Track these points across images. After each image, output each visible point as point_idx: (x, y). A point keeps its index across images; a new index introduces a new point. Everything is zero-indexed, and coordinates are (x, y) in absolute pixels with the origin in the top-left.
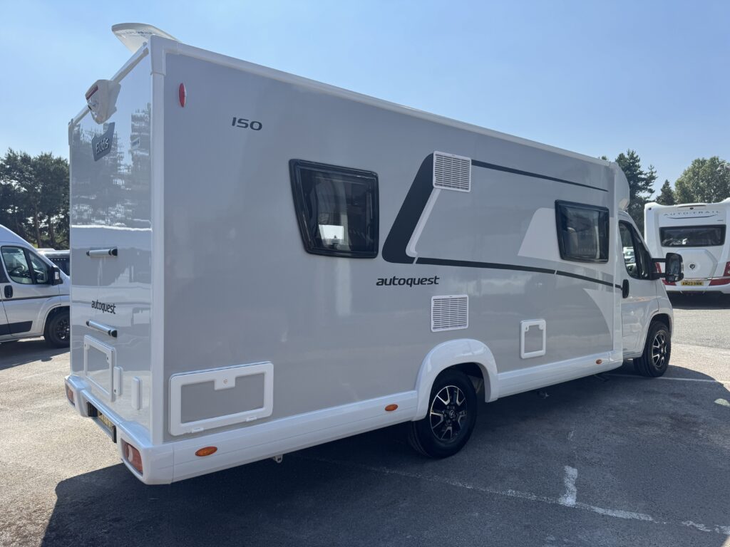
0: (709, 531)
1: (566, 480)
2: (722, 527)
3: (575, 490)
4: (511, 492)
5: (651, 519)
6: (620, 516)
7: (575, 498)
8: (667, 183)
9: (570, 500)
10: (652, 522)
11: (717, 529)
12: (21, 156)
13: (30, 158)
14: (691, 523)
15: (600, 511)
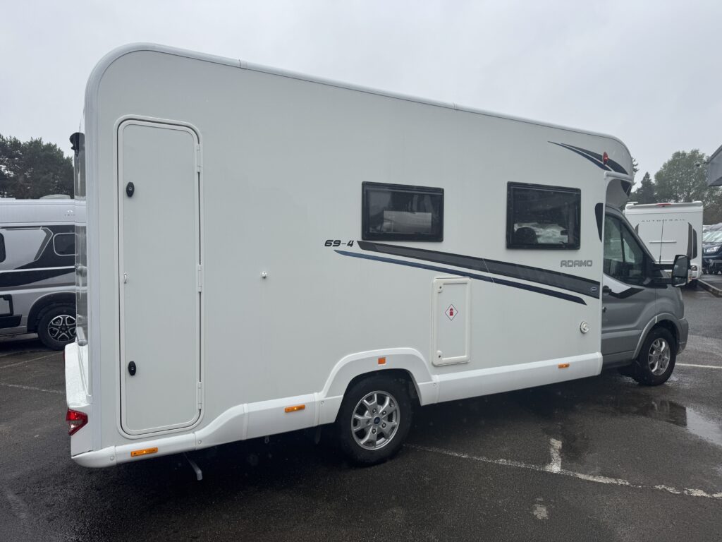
0: (678, 493)
1: (552, 451)
2: (690, 490)
3: (560, 459)
4: (502, 461)
5: (627, 484)
6: (601, 481)
7: (560, 465)
8: (647, 175)
9: (555, 468)
10: (628, 486)
11: (686, 492)
12: (10, 142)
13: (20, 143)
14: (663, 486)
15: (582, 476)
